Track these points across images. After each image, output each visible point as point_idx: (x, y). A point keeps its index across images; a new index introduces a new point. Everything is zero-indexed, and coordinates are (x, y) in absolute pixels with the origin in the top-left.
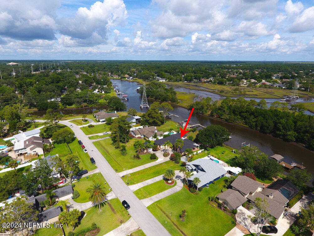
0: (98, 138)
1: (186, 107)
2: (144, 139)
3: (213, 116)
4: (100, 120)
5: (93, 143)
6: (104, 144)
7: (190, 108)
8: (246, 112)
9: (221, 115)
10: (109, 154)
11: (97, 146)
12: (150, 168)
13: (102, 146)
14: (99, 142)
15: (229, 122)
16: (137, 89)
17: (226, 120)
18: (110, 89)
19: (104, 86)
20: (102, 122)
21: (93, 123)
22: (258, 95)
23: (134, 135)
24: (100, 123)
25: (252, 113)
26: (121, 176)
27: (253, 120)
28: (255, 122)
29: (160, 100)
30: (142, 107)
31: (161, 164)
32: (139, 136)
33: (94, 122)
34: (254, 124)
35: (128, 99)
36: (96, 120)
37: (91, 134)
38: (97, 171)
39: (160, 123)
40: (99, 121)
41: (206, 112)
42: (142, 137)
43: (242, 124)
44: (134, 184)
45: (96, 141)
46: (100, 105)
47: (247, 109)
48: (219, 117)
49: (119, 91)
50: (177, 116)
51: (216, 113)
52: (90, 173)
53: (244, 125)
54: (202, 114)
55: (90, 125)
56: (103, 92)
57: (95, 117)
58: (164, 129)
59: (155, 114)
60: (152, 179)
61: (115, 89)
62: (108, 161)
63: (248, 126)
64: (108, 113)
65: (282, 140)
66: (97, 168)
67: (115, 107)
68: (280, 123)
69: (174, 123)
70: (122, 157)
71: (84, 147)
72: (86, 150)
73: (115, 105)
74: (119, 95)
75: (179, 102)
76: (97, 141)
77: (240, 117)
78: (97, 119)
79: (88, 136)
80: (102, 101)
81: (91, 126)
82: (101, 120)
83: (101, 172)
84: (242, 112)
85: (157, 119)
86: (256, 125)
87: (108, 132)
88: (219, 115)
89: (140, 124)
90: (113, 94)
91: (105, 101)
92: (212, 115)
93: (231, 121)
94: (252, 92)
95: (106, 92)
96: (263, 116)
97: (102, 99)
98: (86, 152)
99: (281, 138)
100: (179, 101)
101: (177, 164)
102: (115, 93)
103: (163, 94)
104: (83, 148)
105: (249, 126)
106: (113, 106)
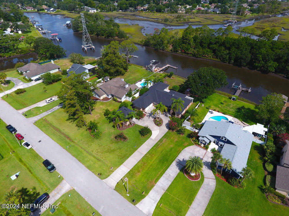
0: (42, 113)
1: (139, 43)
2: (115, 100)
3: (177, 51)
4: (32, 78)
5: (35, 123)
6: (55, 124)
7: (146, 44)
8: (215, 44)
9: (187, 49)
10: (73, 141)
11: (44, 129)
12: (150, 153)
13: (54, 127)
14: (44, 120)
15: (197, 57)
16: (67, 24)
17: (194, 55)
18: (29, 27)
19: (19, 23)
20: (36, 80)
21: (21, 86)
22: (202, 21)
23: (97, 97)
24: (34, 83)
25: (223, 44)
26: (114, 184)
27: (225, 52)
28: (228, 54)
29: (104, 37)
30: (86, 49)
31: (161, 141)
32: (105, 96)
33: (22, 83)
34: (228, 56)
35: (60, 39)
36: (24, 78)
37: (25, 106)
38: (65, 187)
39: (123, 71)
40: (31, 80)
41: (167, 47)
42: (110, 97)
43: (212, 58)
44: (143, 197)
45: (39, 118)
46: (23, 53)
47: (217, 40)
48: (185, 53)
49: (42, 29)
50: (136, 56)
51: (180, 48)
52: (55, 197)
53: (215, 59)
54: (163, 49)
55: (18, 90)
56: (20, 32)
57: (22, 74)
58: (131, 78)
59: (117, 60)
60: (164, 175)
61: (35, 26)
62: (76, 157)
63: (219, 60)
64: (40, 64)
65: (260, 72)
66: (63, 179)
67: (48, 54)
68: (261, 53)
69: (139, 68)
70: (97, 141)
71: (20, 137)
72: (27, 145)
73: (48, 51)
74: (44, 33)
75: (129, 37)
76: (42, 119)
77: (209, 50)
78: (27, 77)
79: (21, 111)
80: (22, 45)
81: (20, 92)
82: (34, 78)
83: (75, 188)
84: (211, 43)
85: (120, 67)
86: (230, 59)
87: (53, 99)
88: (184, 50)
89: (96, 75)
90: (36, 34)
91: (28, 45)
92: (175, 50)
93: (200, 55)
94: (194, 18)
95: (23, 32)
96: (236, 46)
97: (23, 43)
98: (30, 147)
99: (258, 70)
100: (128, 35)
101: (181, 135)
102: (37, 31)
103: (106, 28)
104: (19, 139)
105: (221, 60)
106: (44, 53)
